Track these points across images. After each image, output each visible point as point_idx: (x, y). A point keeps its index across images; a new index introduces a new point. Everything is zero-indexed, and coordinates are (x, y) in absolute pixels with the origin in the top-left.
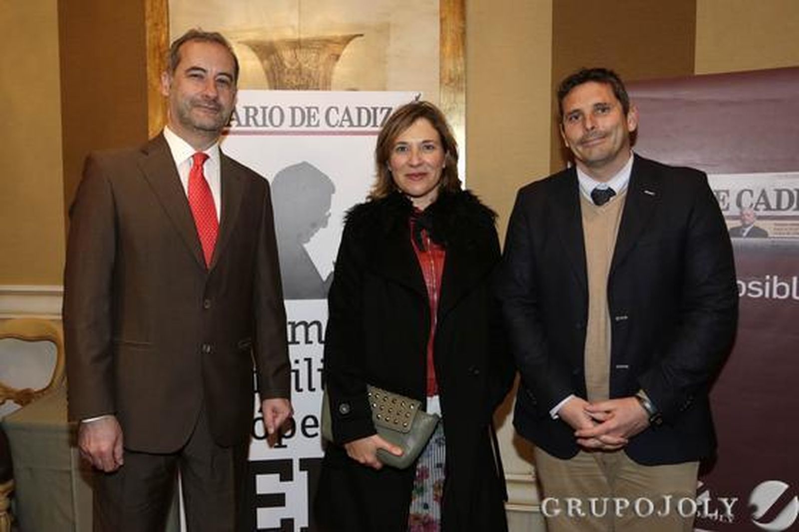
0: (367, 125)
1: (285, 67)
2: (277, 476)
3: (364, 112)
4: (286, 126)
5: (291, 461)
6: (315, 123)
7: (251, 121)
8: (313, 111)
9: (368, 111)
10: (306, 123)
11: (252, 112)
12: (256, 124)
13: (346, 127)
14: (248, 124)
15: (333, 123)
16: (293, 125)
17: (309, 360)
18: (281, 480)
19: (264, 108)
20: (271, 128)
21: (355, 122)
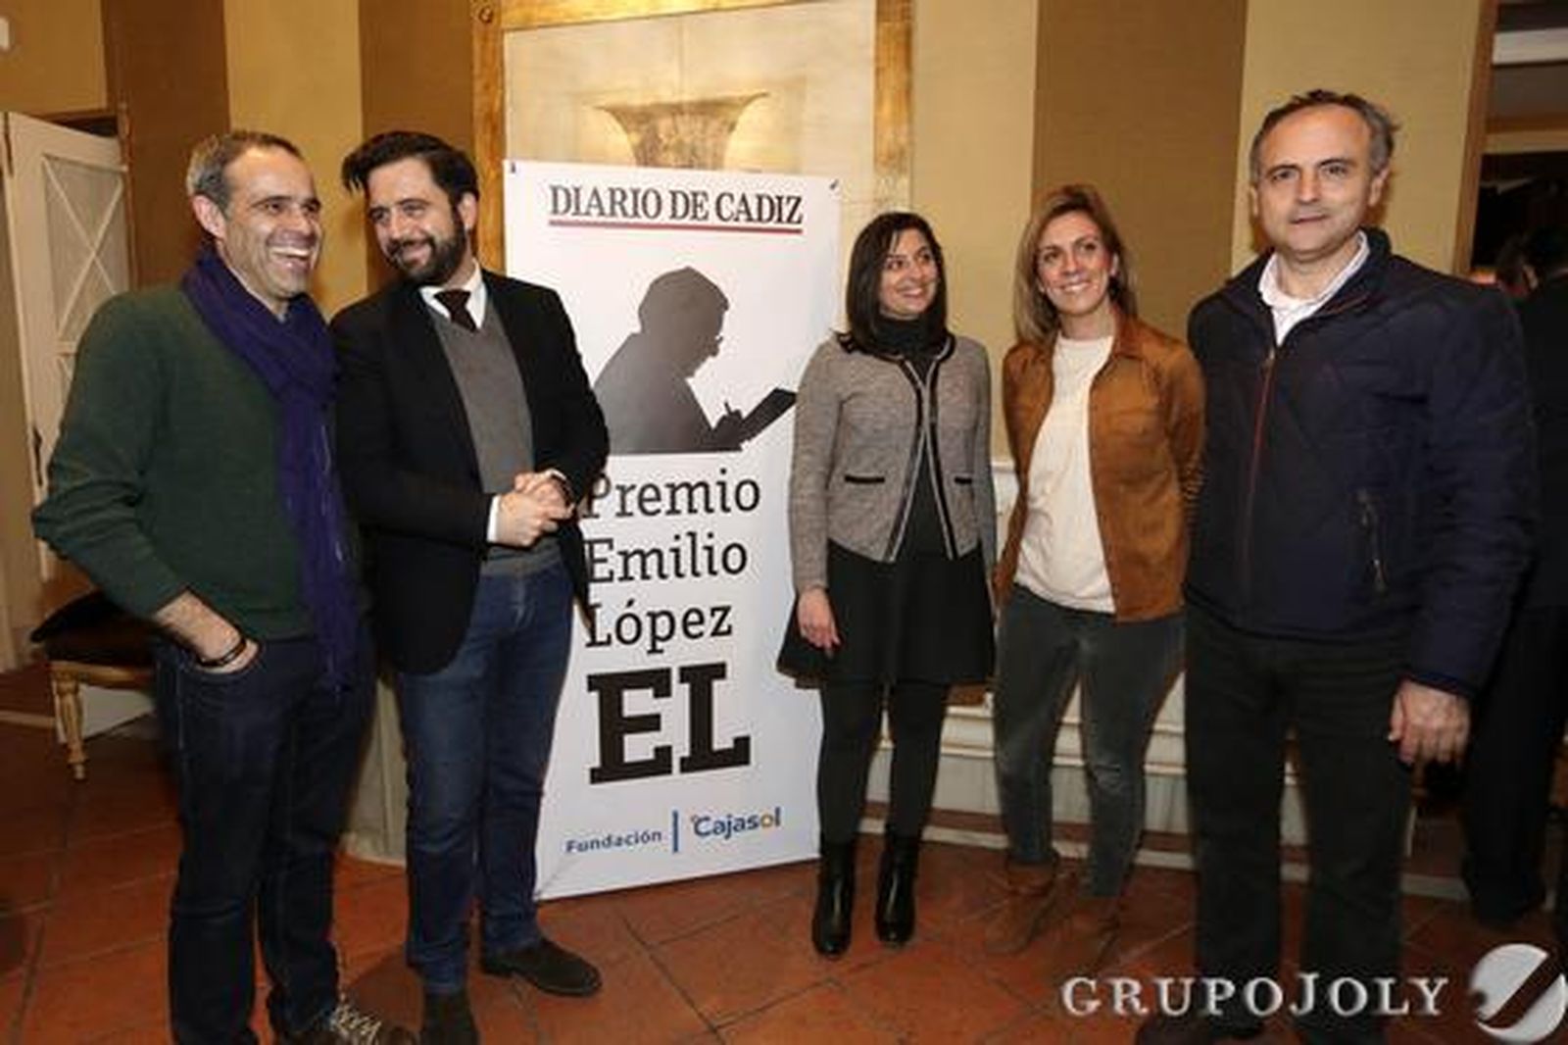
0: (770, 219)
1: (660, 141)
2: (650, 692)
3: (766, 203)
4: (665, 217)
5: (668, 671)
6: (703, 214)
7: (618, 208)
8: (700, 198)
9: (771, 202)
10: (691, 213)
11: (618, 197)
12: (625, 214)
13: (743, 222)
14: (613, 213)
15: (725, 213)
16: (674, 216)
17: (692, 535)
18: (657, 695)
19: (635, 193)
20: (644, 220)
21: (755, 216)
